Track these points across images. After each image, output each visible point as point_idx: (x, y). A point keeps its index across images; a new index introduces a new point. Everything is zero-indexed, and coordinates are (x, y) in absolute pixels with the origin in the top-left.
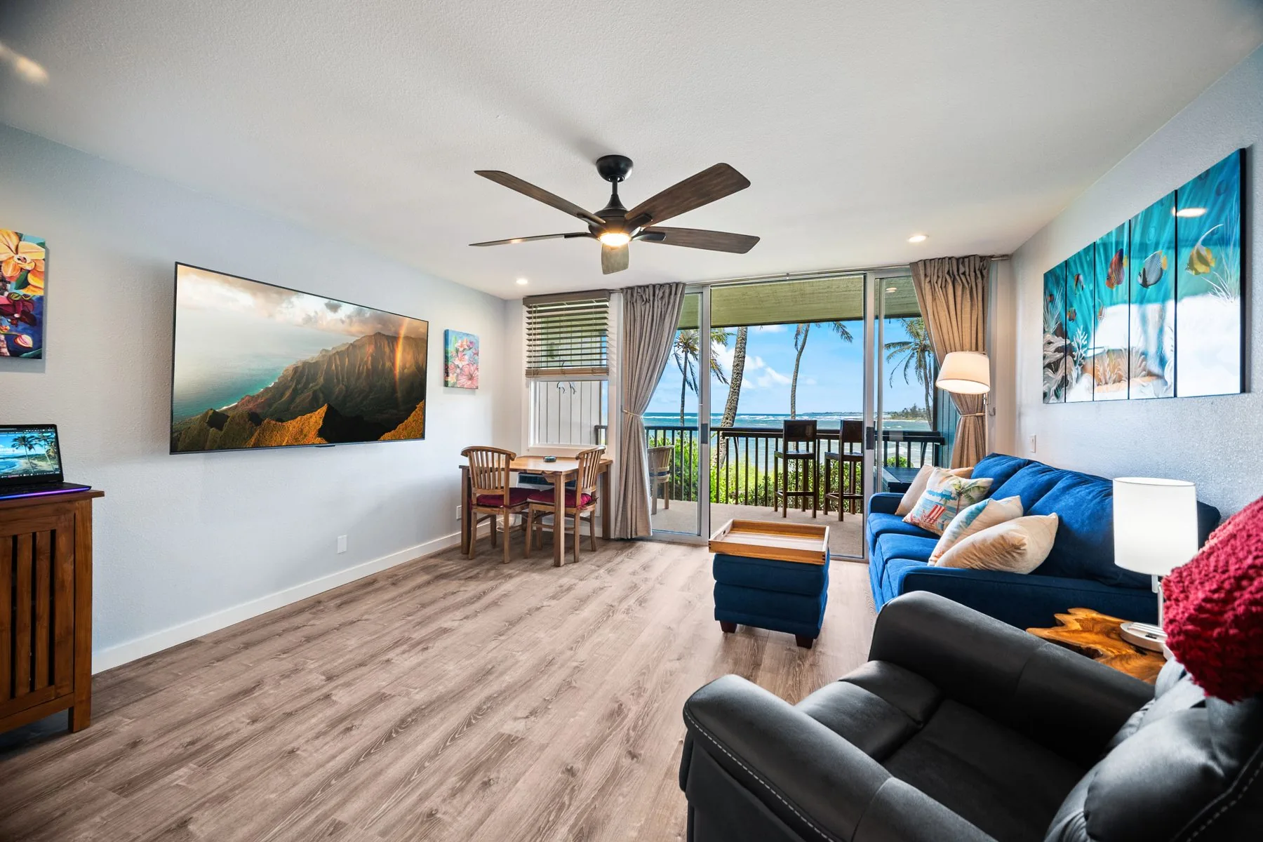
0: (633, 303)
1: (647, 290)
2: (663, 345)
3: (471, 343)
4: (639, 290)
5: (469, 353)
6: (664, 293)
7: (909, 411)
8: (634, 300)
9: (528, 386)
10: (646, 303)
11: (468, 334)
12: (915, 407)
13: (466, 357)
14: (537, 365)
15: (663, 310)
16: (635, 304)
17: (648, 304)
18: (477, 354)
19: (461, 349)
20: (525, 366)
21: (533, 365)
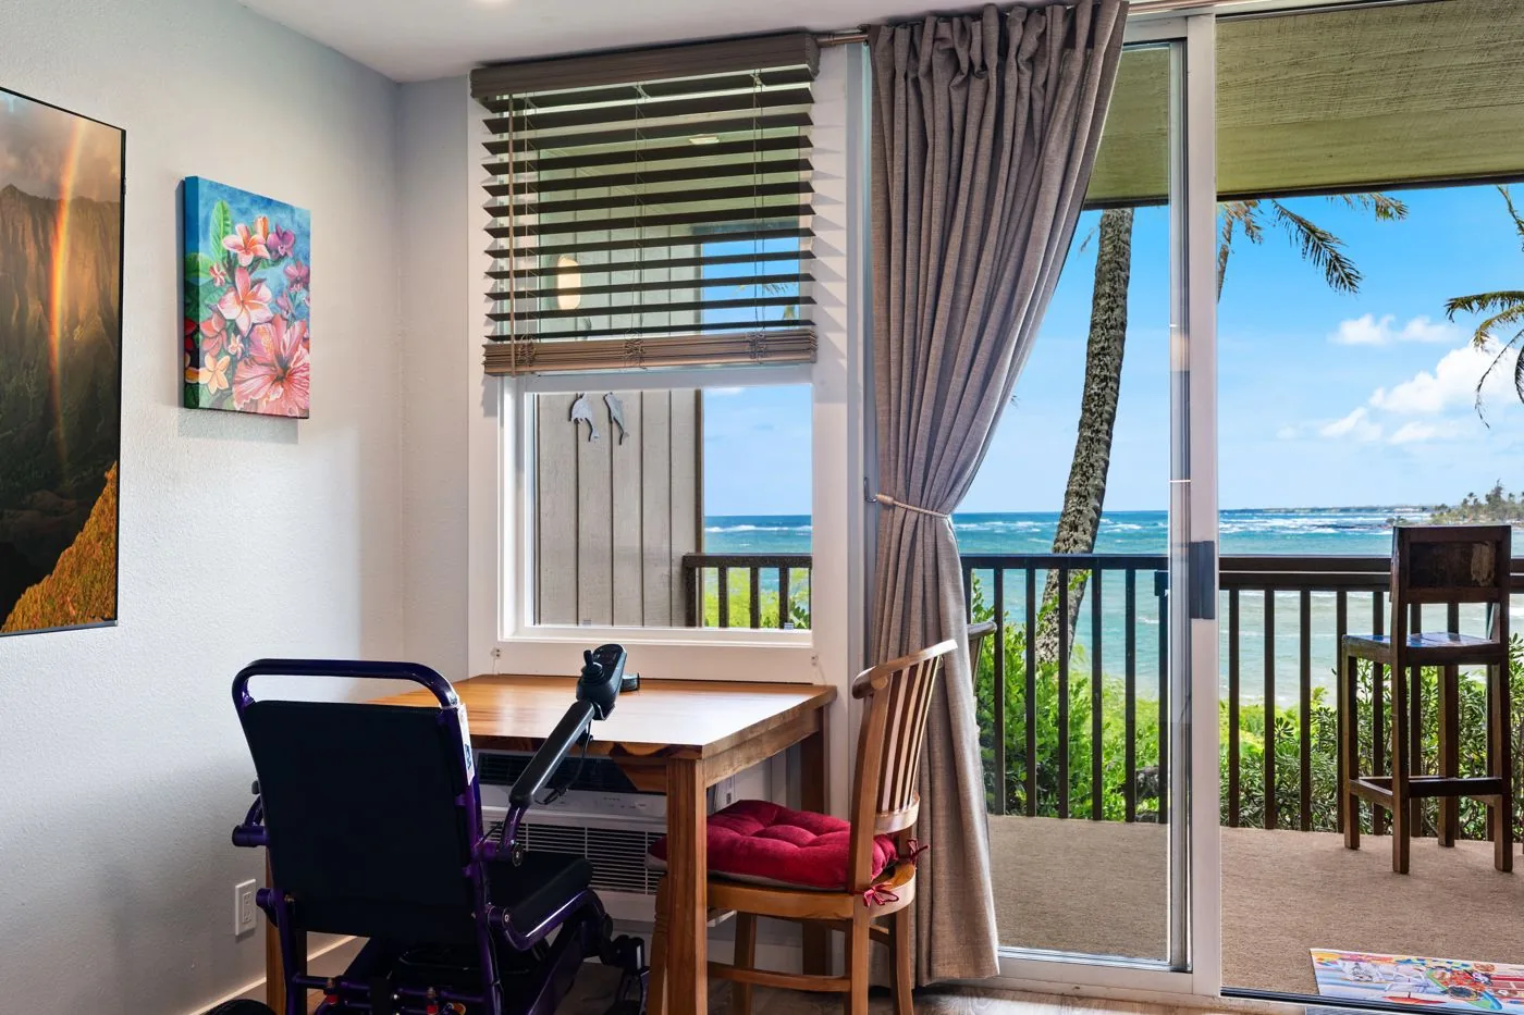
0: (916, 81)
1: (976, 27)
2: (1038, 241)
3: (282, 236)
4: (944, 29)
5: (275, 276)
6: (1042, 37)
7: (1483, 501)
8: (923, 68)
9: (491, 407)
10: (966, 82)
11: (268, 203)
12: (1498, 490)
13: (265, 292)
14: (526, 326)
15: (1038, 105)
16: (924, 83)
17: (977, 86)
18: (304, 281)
19: (245, 260)
20: (479, 332)
21: (506, 328)
